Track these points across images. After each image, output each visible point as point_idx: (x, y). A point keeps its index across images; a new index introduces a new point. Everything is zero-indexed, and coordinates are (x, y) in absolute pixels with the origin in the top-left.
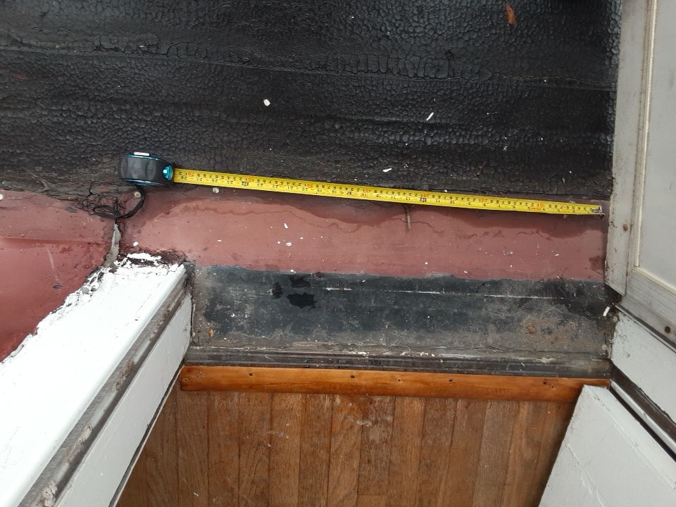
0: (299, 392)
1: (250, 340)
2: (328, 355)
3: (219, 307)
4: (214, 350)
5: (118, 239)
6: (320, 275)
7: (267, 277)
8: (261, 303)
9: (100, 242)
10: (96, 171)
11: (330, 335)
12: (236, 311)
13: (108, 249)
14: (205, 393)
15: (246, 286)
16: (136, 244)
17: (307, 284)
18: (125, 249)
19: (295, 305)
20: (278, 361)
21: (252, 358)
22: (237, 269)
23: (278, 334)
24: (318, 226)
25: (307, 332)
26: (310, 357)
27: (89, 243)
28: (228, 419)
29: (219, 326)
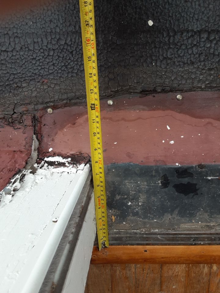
0: (183, 263)
1: (145, 223)
2: (211, 234)
3: (118, 197)
4: (116, 233)
5: (37, 147)
6: (201, 166)
7: (157, 171)
8: (151, 192)
9: (23, 150)
10: (18, 95)
11: (211, 217)
12: (132, 200)
13: (29, 155)
14: (109, 265)
15: (139, 179)
16: (50, 150)
17: (191, 175)
18: (42, 154)
19: (180, 193)
20: (169, 240)
21: (147, 239)
22: (132, 166)
23: (167, 217)
24: (195, 126)
25: (192, 216)
26: (196, 236)
27: (14, 151)
28: (127, 284)
29: (118, 212)
